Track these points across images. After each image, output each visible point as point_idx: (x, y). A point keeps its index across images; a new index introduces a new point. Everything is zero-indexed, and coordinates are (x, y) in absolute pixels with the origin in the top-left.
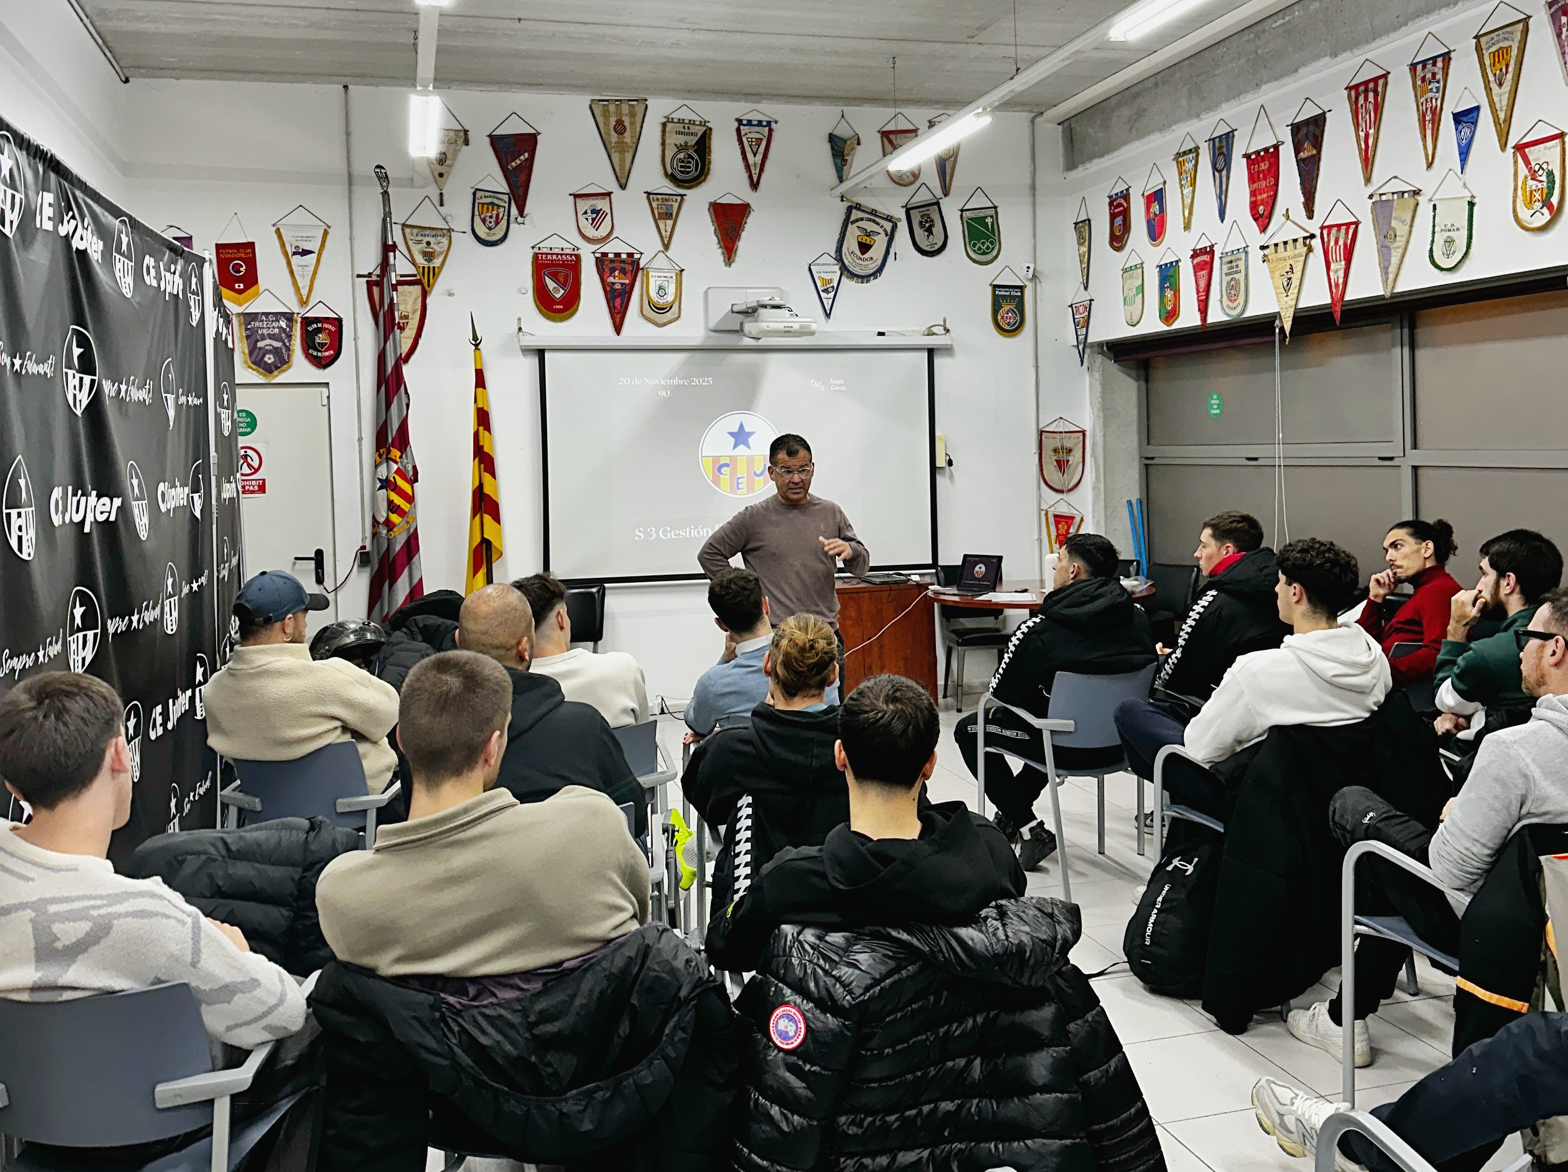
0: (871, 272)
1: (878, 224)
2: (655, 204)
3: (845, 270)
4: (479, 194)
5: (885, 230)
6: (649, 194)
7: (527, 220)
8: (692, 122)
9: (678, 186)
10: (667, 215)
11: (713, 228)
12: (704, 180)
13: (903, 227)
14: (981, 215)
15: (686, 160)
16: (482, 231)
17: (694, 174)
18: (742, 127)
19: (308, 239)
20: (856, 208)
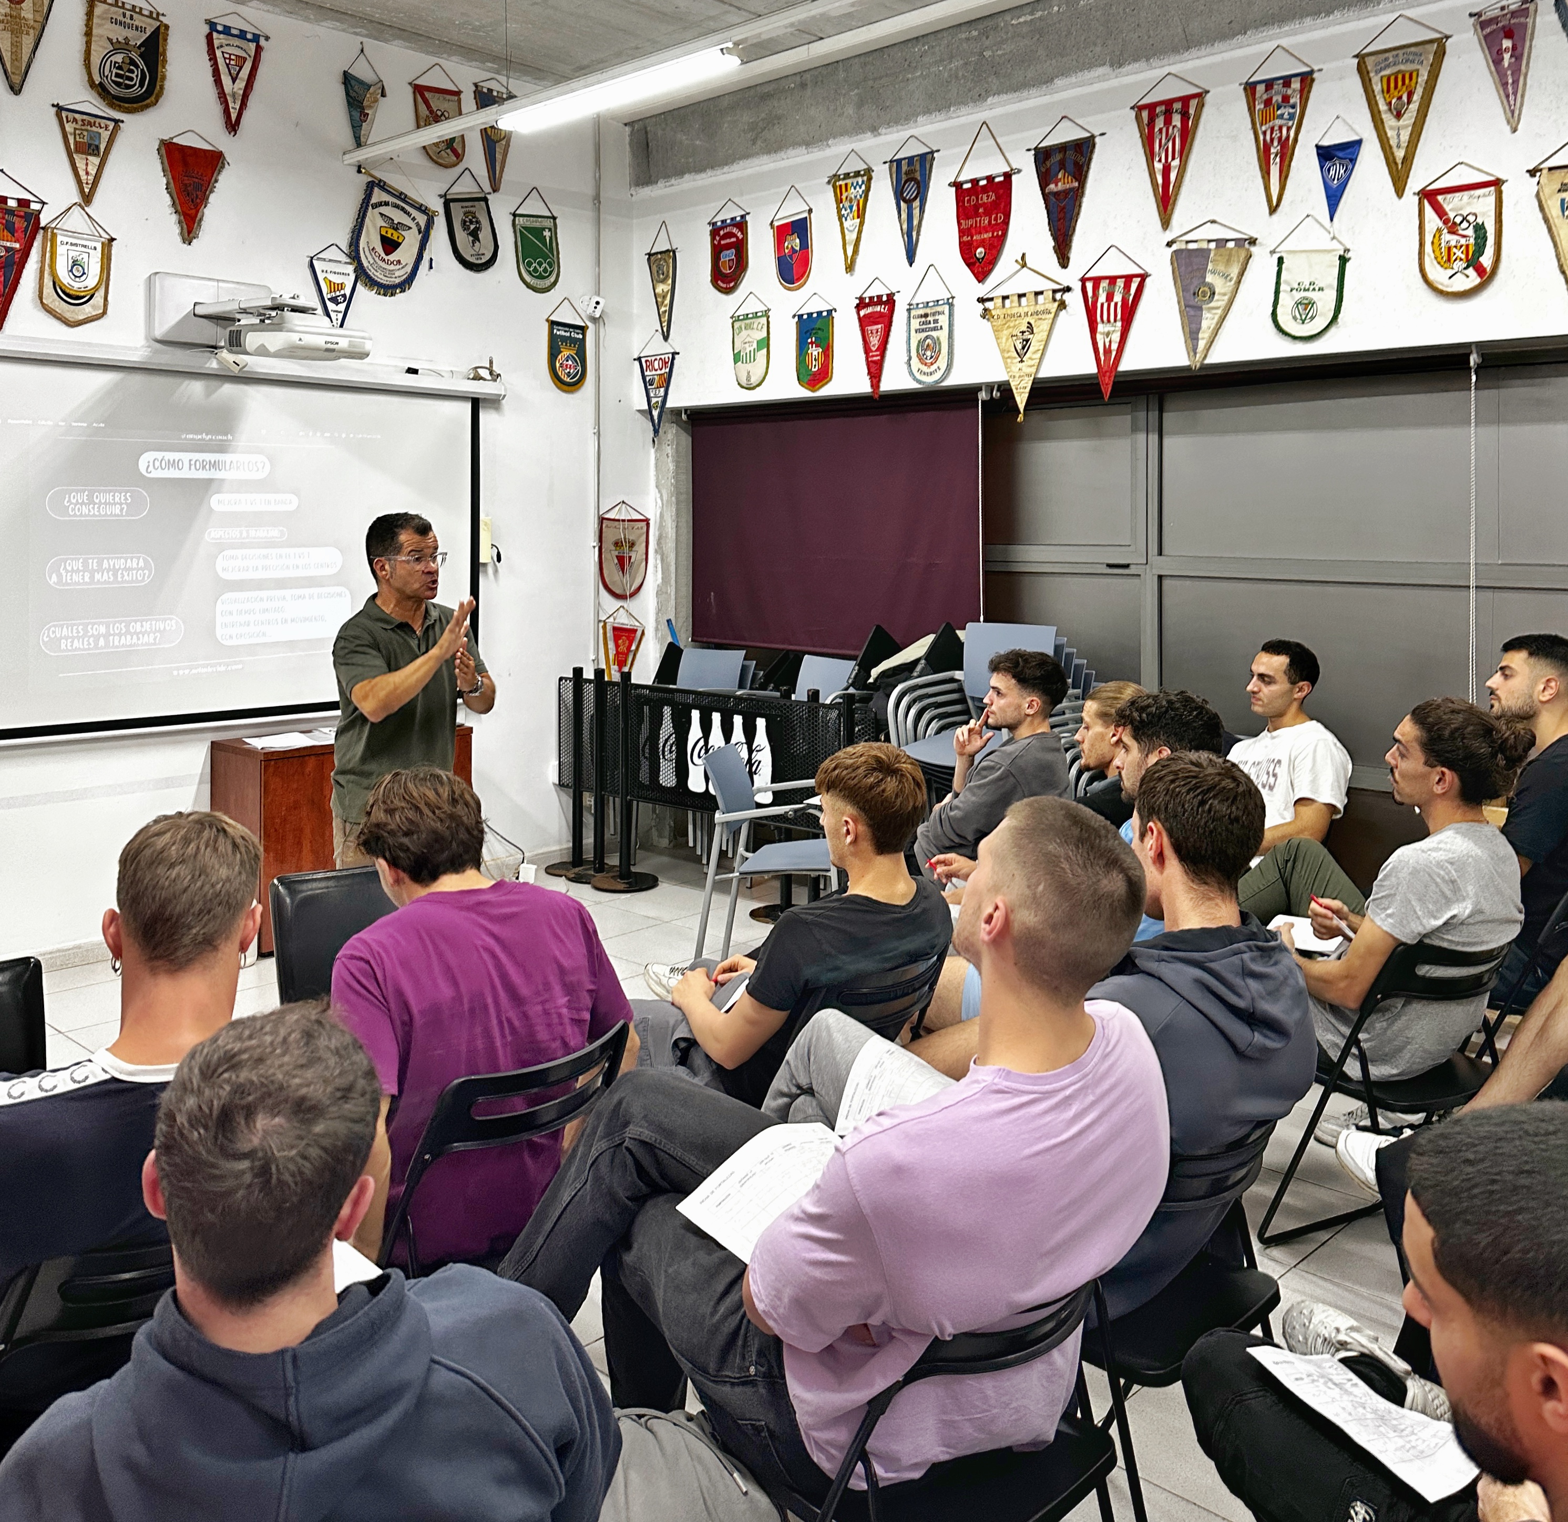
0: (397, 281)
1: (409, 214)
2: (69, 128)
3: (362, 275)
5: (418, 224)
6: (59, 109)
8: (137, 10)
9: (111, 105)
10: (90, 149)
11: (164, 181)
12: (153, 103)
13: (440, 223)
14: (537, 225)
15: (126, 67)
17: (136, 91)
18: (215, 35)
20: (379, 185)
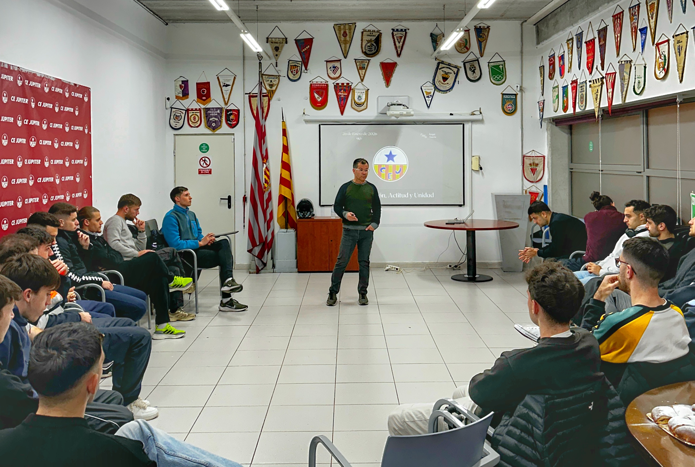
0: (448, 89)
1: (451, 69)
2: (358, 64)
3: (436, 88)
4: (290, 62)
5: (454, 72)
6: (356, 60)
7: (308, 71)
8: (374, 31)
9: (367, 56)
10: (362, 68)
11: (381, 73)
12: (378, 54)
13: (462, 70)
14: (498, 64)
15: (371, 46)
16: (291, 76)
17: (374, 52)
18: (394, 32)
19: (229, 81)
20: (442, 63)
